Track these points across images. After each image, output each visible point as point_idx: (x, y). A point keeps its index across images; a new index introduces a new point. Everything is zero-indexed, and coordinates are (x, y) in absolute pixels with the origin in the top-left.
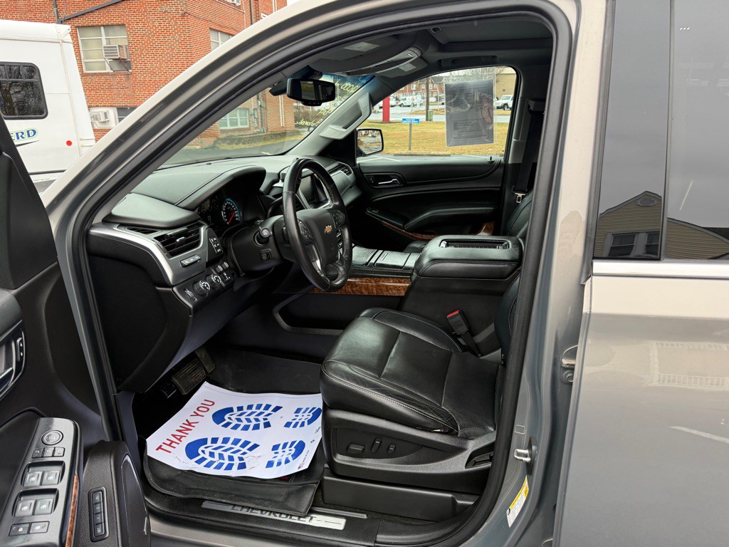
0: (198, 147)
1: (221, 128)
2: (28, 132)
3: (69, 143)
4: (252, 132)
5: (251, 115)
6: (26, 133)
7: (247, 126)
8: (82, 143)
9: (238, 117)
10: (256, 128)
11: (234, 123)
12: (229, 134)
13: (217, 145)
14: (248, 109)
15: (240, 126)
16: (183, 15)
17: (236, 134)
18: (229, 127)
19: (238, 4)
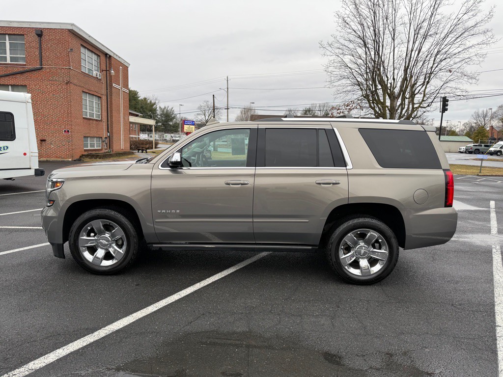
0: (70, 160)
1: (85, 149)
2: (4, 147)
3: (25, 154)
4: (103, 152)
5: (103, 141)
6: (3, 148)
7: (100, 148)
8: (31, 154)
9: (95, 142)
10: (106, 149)
11: (92, 145)
12: (90, 152)
13: (82, 159)
14: (102, 137)
15: (96, 148)
16: (67, 83)
17: (94, 152)
18: (89, 148)
19: (99, 78)
